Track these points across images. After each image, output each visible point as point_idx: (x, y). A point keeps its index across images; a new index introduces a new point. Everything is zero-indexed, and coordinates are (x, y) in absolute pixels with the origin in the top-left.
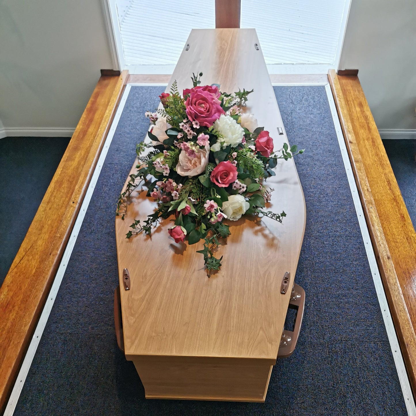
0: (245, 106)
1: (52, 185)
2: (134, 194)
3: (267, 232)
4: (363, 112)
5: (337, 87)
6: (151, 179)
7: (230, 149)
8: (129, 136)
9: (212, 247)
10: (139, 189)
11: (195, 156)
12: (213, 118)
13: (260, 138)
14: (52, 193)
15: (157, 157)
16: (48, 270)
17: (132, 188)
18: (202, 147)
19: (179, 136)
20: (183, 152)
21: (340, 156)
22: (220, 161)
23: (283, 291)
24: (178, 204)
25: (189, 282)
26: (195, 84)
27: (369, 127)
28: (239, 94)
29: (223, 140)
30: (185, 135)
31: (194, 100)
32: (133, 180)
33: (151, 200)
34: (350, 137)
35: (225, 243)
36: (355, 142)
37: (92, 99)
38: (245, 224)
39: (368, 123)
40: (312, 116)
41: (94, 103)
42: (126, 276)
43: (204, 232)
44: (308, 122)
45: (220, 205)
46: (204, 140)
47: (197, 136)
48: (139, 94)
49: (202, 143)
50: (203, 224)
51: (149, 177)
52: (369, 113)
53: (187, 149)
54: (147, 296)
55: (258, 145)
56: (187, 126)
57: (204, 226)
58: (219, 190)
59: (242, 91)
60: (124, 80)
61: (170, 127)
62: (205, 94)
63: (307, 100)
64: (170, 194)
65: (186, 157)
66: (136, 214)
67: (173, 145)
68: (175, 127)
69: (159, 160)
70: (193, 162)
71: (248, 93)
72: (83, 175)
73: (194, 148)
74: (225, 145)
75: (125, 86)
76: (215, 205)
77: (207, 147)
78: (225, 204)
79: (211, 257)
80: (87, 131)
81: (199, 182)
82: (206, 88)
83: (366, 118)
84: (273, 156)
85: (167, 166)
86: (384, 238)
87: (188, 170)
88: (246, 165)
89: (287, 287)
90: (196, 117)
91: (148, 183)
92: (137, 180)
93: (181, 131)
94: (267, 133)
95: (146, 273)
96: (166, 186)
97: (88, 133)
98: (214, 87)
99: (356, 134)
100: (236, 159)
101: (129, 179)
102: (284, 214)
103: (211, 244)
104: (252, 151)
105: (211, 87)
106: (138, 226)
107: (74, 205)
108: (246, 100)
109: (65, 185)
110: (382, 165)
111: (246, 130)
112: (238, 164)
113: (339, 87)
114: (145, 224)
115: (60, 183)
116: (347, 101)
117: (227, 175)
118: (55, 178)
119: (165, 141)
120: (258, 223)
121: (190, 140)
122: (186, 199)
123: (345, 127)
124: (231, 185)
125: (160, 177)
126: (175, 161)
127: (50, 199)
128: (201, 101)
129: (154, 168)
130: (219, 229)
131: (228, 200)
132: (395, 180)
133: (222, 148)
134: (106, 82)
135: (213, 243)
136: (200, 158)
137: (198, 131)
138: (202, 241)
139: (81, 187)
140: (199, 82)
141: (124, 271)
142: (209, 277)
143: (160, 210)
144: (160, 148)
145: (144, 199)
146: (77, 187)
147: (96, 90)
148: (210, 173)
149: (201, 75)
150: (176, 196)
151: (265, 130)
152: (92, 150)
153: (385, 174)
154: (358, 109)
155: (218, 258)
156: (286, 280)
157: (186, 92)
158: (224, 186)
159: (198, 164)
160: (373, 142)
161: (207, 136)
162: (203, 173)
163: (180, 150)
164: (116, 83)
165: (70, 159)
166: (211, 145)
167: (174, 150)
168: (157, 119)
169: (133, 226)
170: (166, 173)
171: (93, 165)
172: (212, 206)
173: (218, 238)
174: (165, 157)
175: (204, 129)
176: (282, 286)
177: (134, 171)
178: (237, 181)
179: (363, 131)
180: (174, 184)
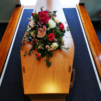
0: (56, 15)
1: (3, 38)
2: (25, 42)
3: (64, 53)
4: (86, 15)
5: (79, 8)
6: (30, 38)
7: (52, 29)
8: (24, 23)
9: (48, 59)
10: (27, 41)
11: (42, 32)
12: (47, 21)
13: (60, 26)
14: (3, 40)
15: (32, 32)
16: (3, 63)
17: (25, 41)
18: (44, 29)
19: (38, 26)
20: (39, 31)
21: (81, 27)
22: (50, 33)
23: (69, 71)
24: (38, 47)
25: (42, 70)
26: (41, 10)
27: (88, 19)
28: (54, 12)
29: (50, 27)
30: (39, 26)
31: (41, 15)
32: (25, 39)
33: (30, 44)
34: (83, 22)
35: (52, 57)
36: (85, 23)
37: (13, 13)
38: (57, 51)
39: (88, 18)
40: (73, 16)
41: (14, 14)
42: (24, 69)
43: (46, 54)
44: (72, 18)
45: (50, 46)
46: (45, 27)
47: (43, 26)
48: (26, 11)
49: (44, 28)
50: (45, 52)
51: (29, 37)
52: (88, 15)
53: (40, 30)
54: (30, 75)
55: (60, 27)
56: (40, 23)
57: (46, 52)
58: (50, 42)
59: (54, 11)
60: (22, 7)
61: (35, 23)
62: (44, 14)
63: (71, 12)
64: (36, 43)
65: (40, 32)
66: (26, 49)
67: (36, 29)
68: (36, 23)
69: (32, 33)
70: (42, 33)
71: (56, 11)
72: (11, 35)
73: (42, 30)
74: (51, 28)
75: (22, 9)
76: (49, 47)
77: (46, 29)
78: (52, 46)
79: (48, 62)
80: (12, 22)
81: (44, 39)
82: (45, 12)
83: (87, 16)
84: (64, 30)
85: (34, 35)
86: (94, 50)
87: (40, 36)
88: (57, 34)
89: (70, 70)
90: (42, 21)
91: (29, 39)
92: (26, 39)
93: (38, 25)
94: (62, 24)
95: (30, 67)
96: (34, 40)
97: (13, 23)
98: (47, 11)
99: (85, 21)
100: (54, 32)
101: (24, 38)
102: (68, 48)
103: (48, 58)
104: (59, 30)
105: (46, 11)
106: (27, 53)
107: (9, 44)
108: (56, 13)
109: (7, 38)
110: (92, 30)
111: (57, 23)
112: (55, 34)
113: (80, 8)
114: (29, 52)
115: (5, 37)
116: (82, 12)
117: (52, 37)
118: (4, 36)
119: (33, 27)
120: (61, 50)
121: (41, 27)
122: (40, 45)
123: (82, 19)
124: (53, 40)
125: (33, 38)
126: (37, 34)
127: (3, 42)
128: (43, 16)
129: (31, 35)
130: (50, 53)
131: (52, 44)
132: (96, 34)
133: (50, 29)
134: (17, 8)
135: (49, 57)
136: (44, 32)
137: (43, 25)
138: (45, 56)
139: (11, 39)
140: (43, 9)
141: (23, 67)
142: (48, 68)
143: (33, 48)
144: (32, 29)
145: (28, 44)
146: (10, 38)
147: (14, 10)
148: (47, 37)
149: (43, 7)
150: (37, 44)
151: (62, 23)
152: (14, 27)
153: (93, 32)
154: (85, 14)
155: (50, 62)
156: (70, 68)
157: (39, 13)
158: (51, 40)
159: (43, 34)
160: (89, 23)
161: (46, 26)
162: (45, 37)
163: (38, 30)
164: (20, 8)
165: (8, 30)
166: (47, 28)
167: (36, 30)
168: (31, 20)
169: (25, 53)
170: (34, 37)
171: (14, 32)
172: (48, 47)
173: (50, 56)
174: (34, 32)
175: (44, 24)
176: (69, 70)
177: (25, 36)
178: (55, 39)
179: (86, 20)
180: (37, 40)
